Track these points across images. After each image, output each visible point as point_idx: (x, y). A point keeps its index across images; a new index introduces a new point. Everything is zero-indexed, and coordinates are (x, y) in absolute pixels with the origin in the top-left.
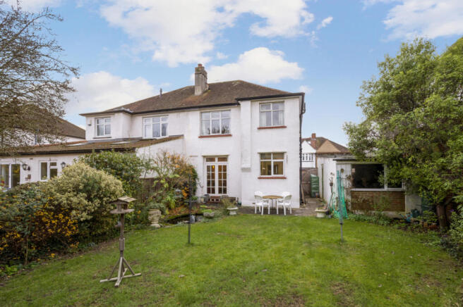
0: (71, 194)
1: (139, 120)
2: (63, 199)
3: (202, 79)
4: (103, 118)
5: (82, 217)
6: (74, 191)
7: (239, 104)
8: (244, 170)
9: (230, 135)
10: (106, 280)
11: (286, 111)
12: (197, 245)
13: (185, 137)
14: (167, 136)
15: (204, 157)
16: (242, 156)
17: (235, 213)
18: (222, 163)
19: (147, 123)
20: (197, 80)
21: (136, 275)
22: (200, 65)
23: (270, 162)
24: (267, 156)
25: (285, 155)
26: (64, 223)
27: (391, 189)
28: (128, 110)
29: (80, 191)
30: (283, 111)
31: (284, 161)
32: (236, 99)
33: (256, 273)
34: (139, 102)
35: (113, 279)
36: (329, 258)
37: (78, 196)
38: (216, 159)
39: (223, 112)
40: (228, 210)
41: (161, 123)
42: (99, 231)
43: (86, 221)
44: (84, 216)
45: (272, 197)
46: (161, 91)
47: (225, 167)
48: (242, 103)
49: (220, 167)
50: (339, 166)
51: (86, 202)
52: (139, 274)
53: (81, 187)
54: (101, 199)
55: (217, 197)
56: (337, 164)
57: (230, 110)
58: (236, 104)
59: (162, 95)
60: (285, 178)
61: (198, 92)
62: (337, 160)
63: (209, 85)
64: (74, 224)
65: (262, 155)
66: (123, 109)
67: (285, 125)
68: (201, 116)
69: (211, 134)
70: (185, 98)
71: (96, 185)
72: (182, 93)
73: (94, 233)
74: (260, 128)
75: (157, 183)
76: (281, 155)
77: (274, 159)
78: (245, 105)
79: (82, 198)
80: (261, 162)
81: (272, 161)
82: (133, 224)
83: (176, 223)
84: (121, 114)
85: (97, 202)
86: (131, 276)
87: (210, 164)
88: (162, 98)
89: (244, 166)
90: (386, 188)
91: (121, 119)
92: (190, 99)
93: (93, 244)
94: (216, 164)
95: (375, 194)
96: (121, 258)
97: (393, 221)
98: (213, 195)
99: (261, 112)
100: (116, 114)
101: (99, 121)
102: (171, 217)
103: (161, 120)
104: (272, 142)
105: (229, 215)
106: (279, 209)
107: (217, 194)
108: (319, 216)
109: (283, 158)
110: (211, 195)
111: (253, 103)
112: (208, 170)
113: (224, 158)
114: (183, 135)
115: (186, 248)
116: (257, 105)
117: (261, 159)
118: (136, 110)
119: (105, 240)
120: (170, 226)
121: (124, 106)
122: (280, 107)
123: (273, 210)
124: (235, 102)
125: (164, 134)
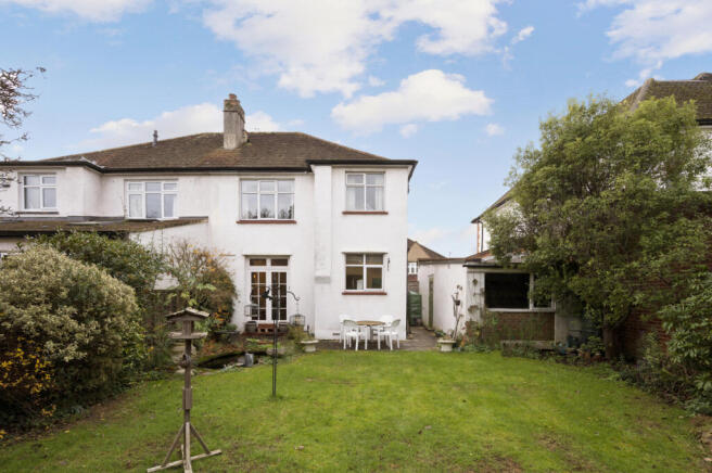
0: (44, 308)
1: (117, 185)
2: (26, 316)
3: (237, 122)
4: (38, 174)
5: (67, 354)
6: (46, 302)
7: (310, 170)
8: (319, 280)
9: (294, 222)
10: (159, 467)
11: (388, 188)
12: (288, 398)
13: (212, 220)
14: (175, 217)
15: (246, 256)
16: (316, 257)
17: (314, 349)
18: (279, 269)
19: (135, 191)
20: (227, 122)
21: (213, 453)
22: (232, 96)
23: (362, 268)
24: (354, 259)
25: (385, 259)
26: (27, 367)
27: (537, 309)
28: (94, 163)
29: (63, 302)
30: (383, 187)
31: (384, 267)
32: (307, 161)
33: (420, 433)
34: (113, 151)
35: (171, 464)
36: (503, 404)
37: (59, 311)
38: (269, 262)
39: (281, 182)
40: (304, 345)
41: (163, 192)
42: (91, 384)
43: (74, 362)
44: (71, 352)
45: (370, 324)
46: (156, 136)
47: (284, 275)
48: (317, 170)
49: (274, 275)
50: (471, 275)
51: (74, 323)
52: (218, 451)
53: (64, 294)
54: (101, 320)
55: (270, 325)
56: (469, 272)
57: (293, 180)
58: (306, 169)
59: (158, 143)
60: (385, 294)
61: (230, 144)
62: (469, 266)
63: (248, 134)
64: (48, 369)
65: (350, 257)
66: (83, 159)
67: (386, 211)
68: (241, 187)
69: (259, 218)
70: (208, 152)
71: (93, 292)
72: (197, 143)
73: (80, 387)
74: (345, 213)
75: (174, 299)
76: (379, 257)
77: (367, 263)
78: (322, 172)
79: (65, 316)
80: (347, 268)
81: (365, 266)
82: (144, 370)
83: (222, 367)
84: (81, 170)
85: (94, 324)
86: (204, 455)
87: (258, 269)
88: (160, 147)
89: (319, 274)
90: (531, 308)
91: (81, 179)
92: (216, 153)
93: (79, 408)
94: (269, 270)
95: (516, 317)
96: (188, 424)
97: (543, 353)
98: (262, 322)
99: (348, 187)
100: (69, 169)
101: (29, 179)
102: (202, 359)
103: (162, 187)
104: (365, 236)
105: (304, 352)
106: (382, 342)
107: (269, 320)
108: (445, 349)
109: (382, 263)
110: (259, 322)
111: (336, 170)
112: (253, 280)
113: (282, 261)
114: (207, 218)
115: (272, 404)
116: (341, 174)
117: (347, 262)
118: (110, 165)
119: (98, 400)
120: (209, 373)
121: (86, 155)
122: (378, 181)
123: (372, 345)
124: (305, 166)
125: (169, 211)
